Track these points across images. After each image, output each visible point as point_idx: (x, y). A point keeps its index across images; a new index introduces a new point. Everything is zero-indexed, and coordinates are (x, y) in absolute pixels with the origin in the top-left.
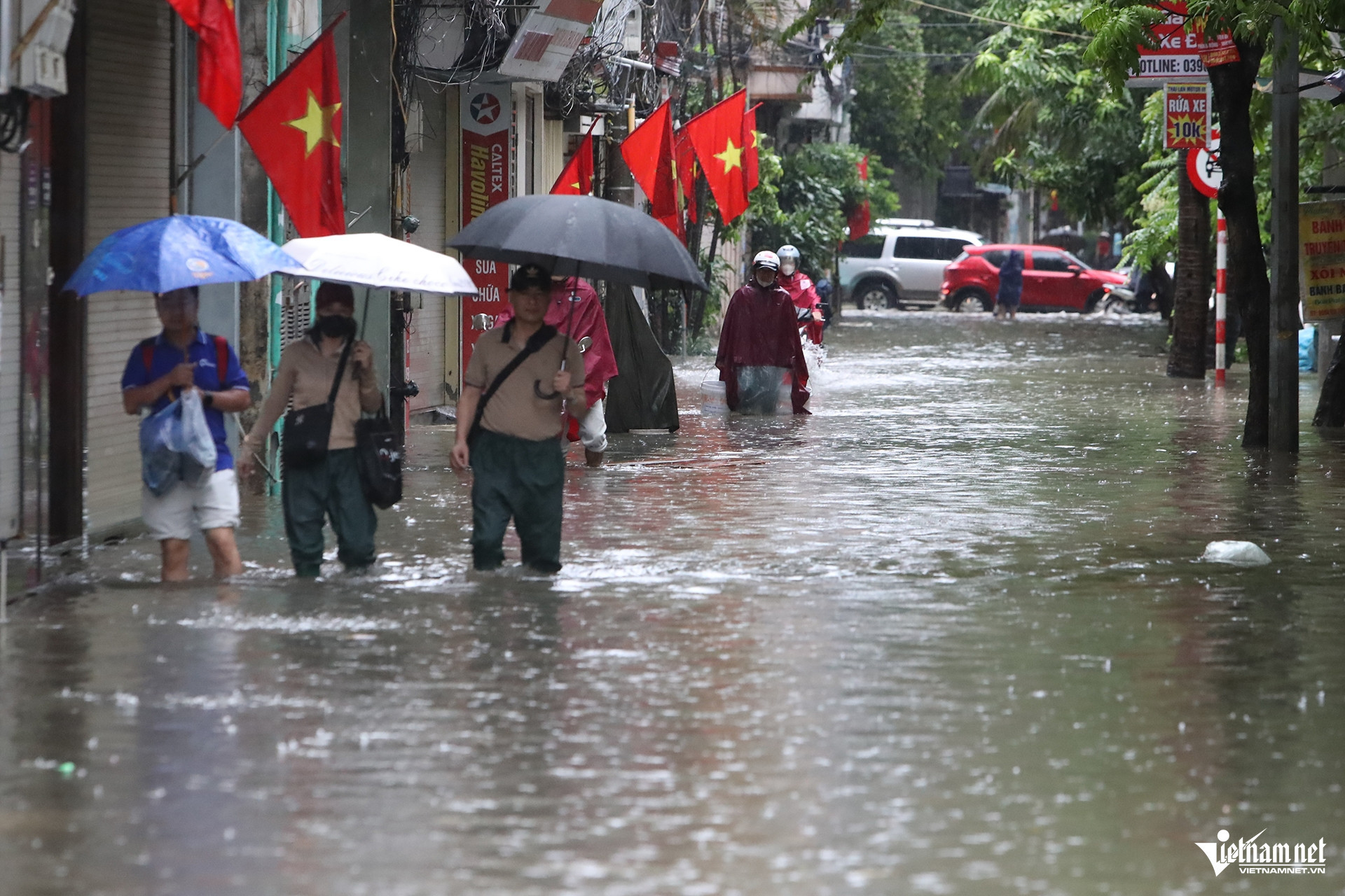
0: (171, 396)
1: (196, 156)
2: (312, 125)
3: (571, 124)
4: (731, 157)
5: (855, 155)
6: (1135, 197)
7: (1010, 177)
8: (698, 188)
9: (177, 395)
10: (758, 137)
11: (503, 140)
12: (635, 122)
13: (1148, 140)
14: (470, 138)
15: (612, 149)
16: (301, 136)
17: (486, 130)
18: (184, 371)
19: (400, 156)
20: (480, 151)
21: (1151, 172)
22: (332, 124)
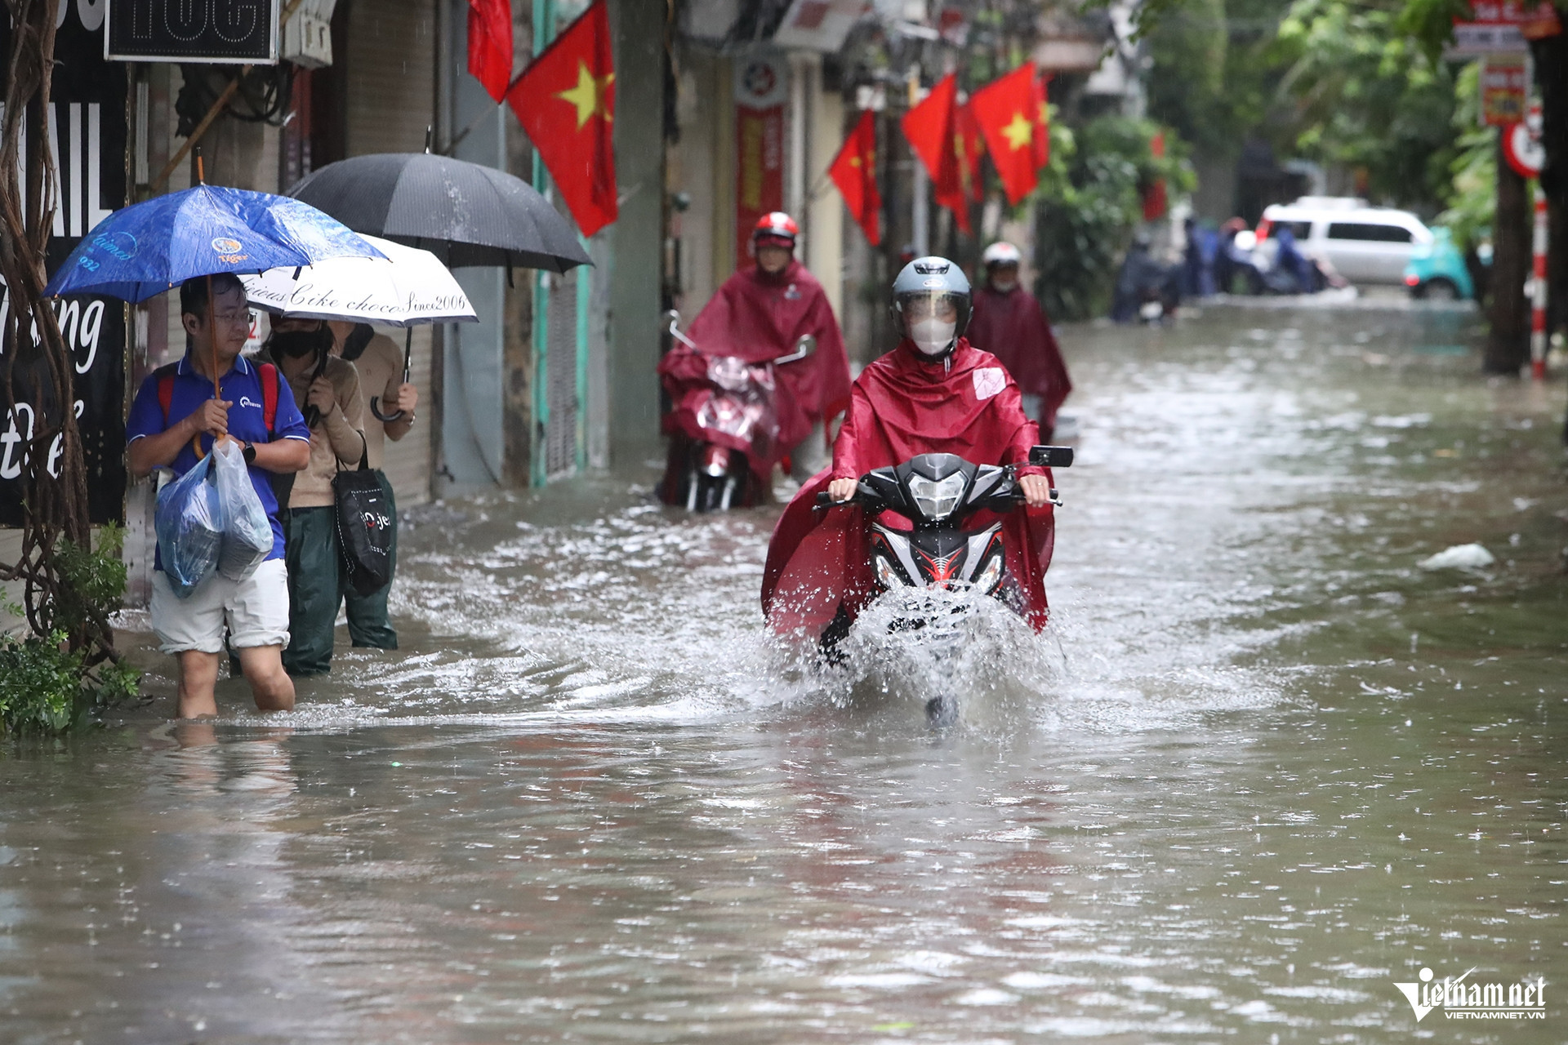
0: (198, 449)
1: (460, 130)
2: (583, 97)
3: (850, 96)
4: (1018, 132)
5: (1149, 130)
6: (1448, 177)
7: (1315, 154)
8: (984, 167)
9: (207, 448)
10: (1047, 111)
11: (778, 114)
12: (918, 94)
13: (1462, 116)
14: (744, 112)
15: (892, 125)
16: (571, 110)
17: (761, 103)
18: (215, 412)
19: (671, 129)
20: (754, 125)
21: (1465, 150)
22: (604, 97)
